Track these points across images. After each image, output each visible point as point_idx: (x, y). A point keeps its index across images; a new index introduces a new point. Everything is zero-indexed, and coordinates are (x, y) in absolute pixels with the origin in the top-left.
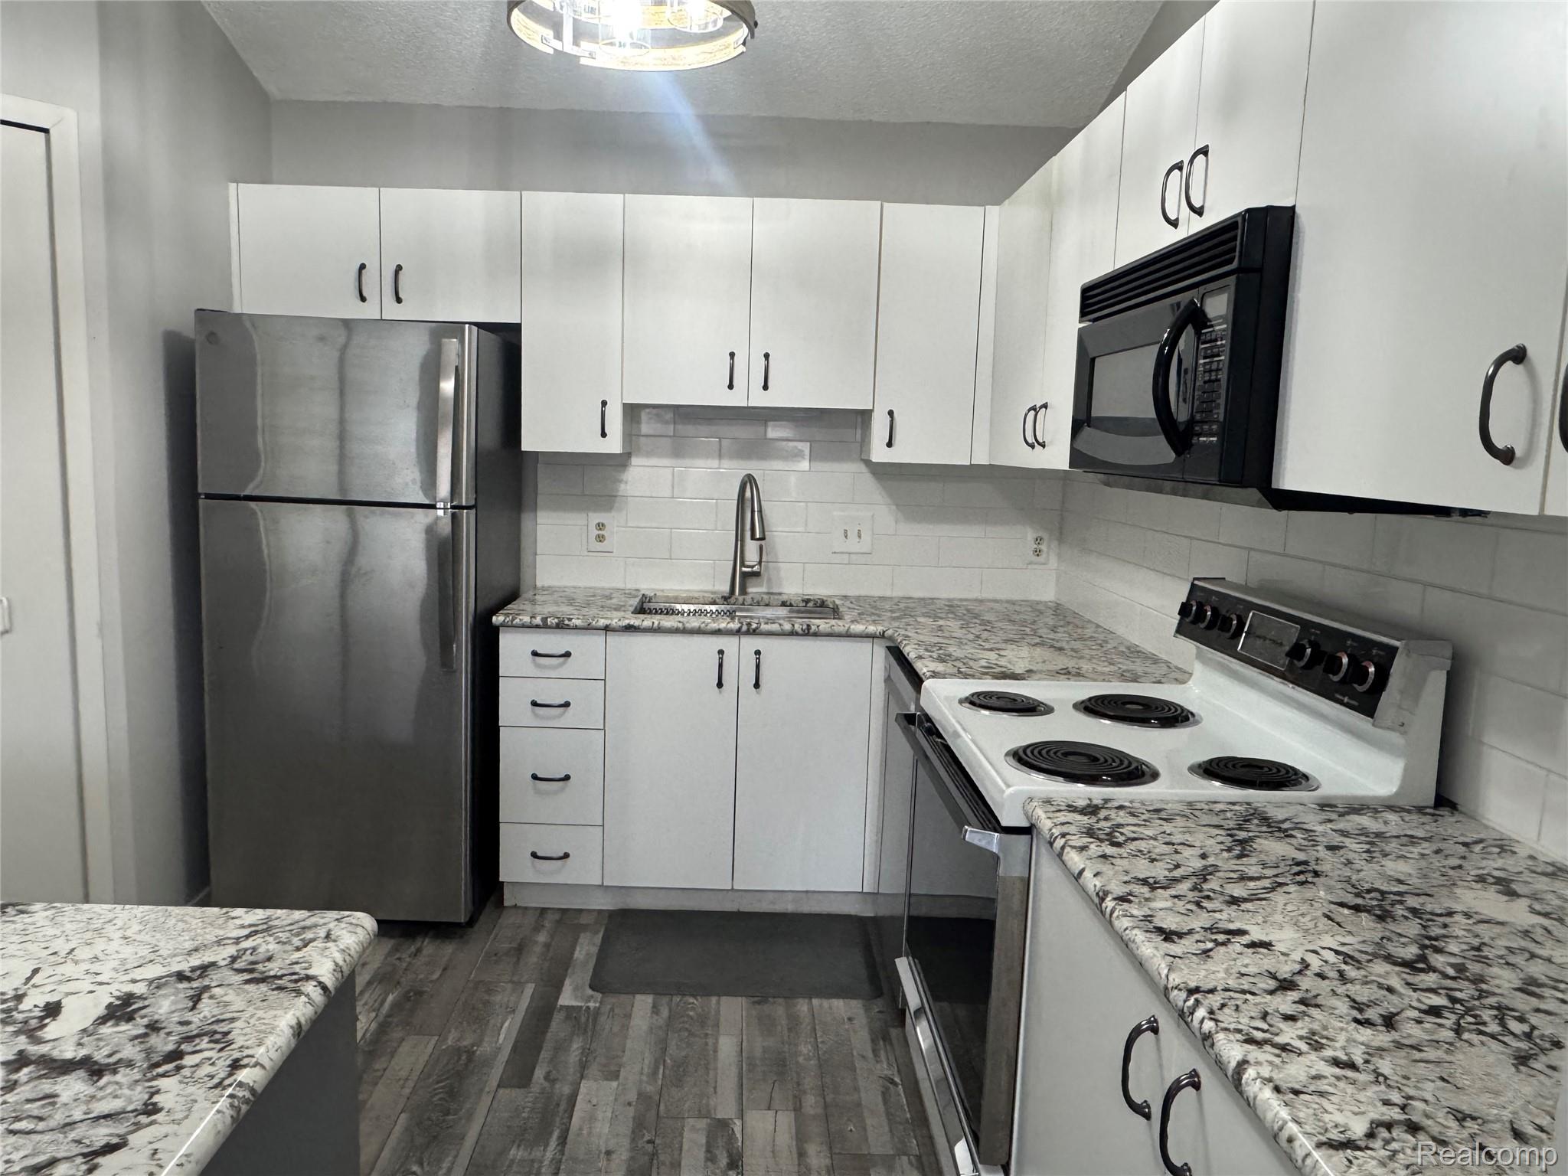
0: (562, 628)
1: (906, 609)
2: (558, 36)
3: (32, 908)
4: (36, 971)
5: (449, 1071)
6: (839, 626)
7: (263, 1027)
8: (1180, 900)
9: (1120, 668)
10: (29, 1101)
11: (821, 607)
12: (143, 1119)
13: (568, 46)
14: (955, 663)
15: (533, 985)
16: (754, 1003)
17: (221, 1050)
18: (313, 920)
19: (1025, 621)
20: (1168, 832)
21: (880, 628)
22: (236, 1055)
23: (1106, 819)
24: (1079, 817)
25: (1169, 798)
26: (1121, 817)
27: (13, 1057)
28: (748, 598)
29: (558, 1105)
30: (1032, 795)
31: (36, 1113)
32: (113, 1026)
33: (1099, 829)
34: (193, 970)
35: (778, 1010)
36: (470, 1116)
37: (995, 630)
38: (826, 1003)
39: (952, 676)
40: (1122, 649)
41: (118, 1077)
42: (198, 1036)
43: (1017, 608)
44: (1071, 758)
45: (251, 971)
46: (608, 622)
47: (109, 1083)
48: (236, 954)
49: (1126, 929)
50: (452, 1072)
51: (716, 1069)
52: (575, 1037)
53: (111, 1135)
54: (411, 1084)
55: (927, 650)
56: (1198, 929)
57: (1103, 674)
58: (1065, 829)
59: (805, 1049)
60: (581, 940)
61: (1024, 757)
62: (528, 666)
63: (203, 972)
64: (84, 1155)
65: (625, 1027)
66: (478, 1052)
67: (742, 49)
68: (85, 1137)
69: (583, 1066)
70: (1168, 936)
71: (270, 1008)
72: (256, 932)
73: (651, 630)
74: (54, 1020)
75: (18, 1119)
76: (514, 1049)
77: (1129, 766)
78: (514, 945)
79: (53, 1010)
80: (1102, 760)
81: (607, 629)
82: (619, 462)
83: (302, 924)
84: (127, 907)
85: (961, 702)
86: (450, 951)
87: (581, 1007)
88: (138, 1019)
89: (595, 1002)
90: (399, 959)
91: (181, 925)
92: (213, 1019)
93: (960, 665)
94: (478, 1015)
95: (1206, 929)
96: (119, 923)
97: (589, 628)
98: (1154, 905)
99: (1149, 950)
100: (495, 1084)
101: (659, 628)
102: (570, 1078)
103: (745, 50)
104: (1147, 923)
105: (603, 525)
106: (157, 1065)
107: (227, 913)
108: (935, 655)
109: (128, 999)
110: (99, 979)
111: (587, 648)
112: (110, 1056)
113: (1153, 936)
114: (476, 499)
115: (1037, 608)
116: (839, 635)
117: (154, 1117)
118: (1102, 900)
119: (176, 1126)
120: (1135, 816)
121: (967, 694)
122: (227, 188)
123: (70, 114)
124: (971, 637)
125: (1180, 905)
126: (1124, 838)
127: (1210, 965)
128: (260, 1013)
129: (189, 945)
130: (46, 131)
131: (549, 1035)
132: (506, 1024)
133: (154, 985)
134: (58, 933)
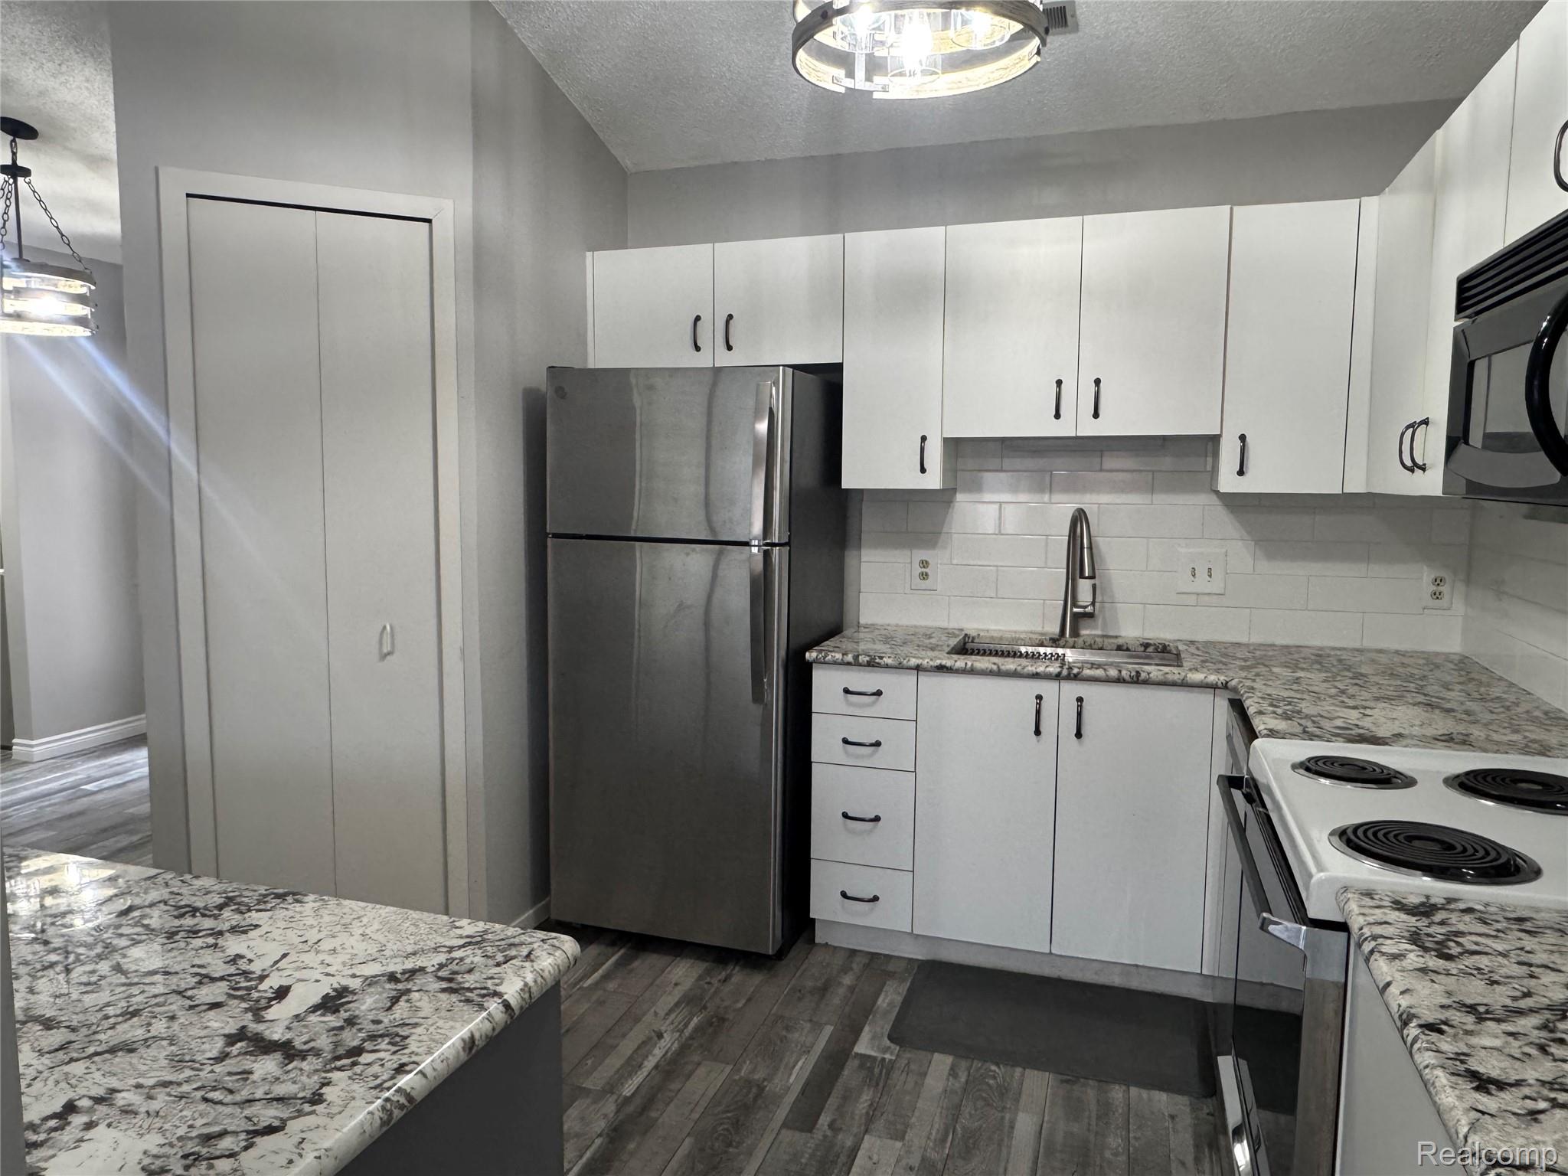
0: (873, 666)
1: (1259, 658)
2: (851, 74)
3: (306, 899)
4: (285, 956)
5: (737, 1102)
6: (1173, 673)
7: (438, 1036)
8: (1516, 1039)
9: (1525, 737)
10: (230, 1074)
11: (1164, 652)
12: (307, 1108)
13: (860, 83)
14: (1303, 722)
15: (832, 1028)
16: (1062, 1081)
17: (395, 1053)
18: (523, 938)
19: (1412, 675)
20: (1528, 948)
21: (1222, 678)
22: (405, 1059)
23: (1442, 923)
24: (1404, 917)
25: (1542, 905)
26: (1466, 923)
27: (236, 1031)
28: (1080, 641)
29: (838, 1157)
30: (1348, 884)
31: (230, 1085)
32: (321, 1015)
33: (1428, 935)
34: (404, 972)
35: (1090, 1093)
36: (750, 1153)
37: (1367, 685)
38: (1144, 1094)
39: (1293, 735)
40: (1537, 713)
41: (304, 1065)
42: (382, 1036)
43: (1406, 660)
44: (1416, 843)
45: (450, 980)
46: (919, 662)
47: (295, 1068)
48: (444, 961)
49: (1427, 1067)
50: (740, 1103)
51: (1009, 1147)
52: (866, 1088)
53: (276, 1118)
54: (700, 1110)
55: (1272, 705)
56: (1531, 1082)
57: (1498, 743)
58: (1378, 930)
59: (1114, 1141)
60: (886, 988)
61: (1353, 837)
62: (839, 703)
63: (410, 976)
64: (248, 1132)
65: (919, 1085)
66: (767, 1089)
67: (1037, 59)
68: (255, 1116)
69: (870, 1119)
70: (1483, 1083)
71: (453, 1019)
72: (470, 944)
73: (964, 671)
74: (279, 1002)
75: (214, 1089)
76: (803, 1092)
77: (1495, 860)
78: (819, 984)
79: (282, 993)
80: (1460, 848)
81: (918, 668)
82: (942, 498)
83: (512, 940)
84: (378, 906)
85: (1294, 767)
86: (757, 982)
87: (875, 1058)
88: (342, 1012)
89: (891, 1054)
90: (709, 983)
91: (412, 929)
92: (401, 1022)
93: (1309, 724)
94: (774, 1051)
95: (1543, 1083)
96: (365, 920)
97: (900, 667)
98: (1474, 1041)
99: (1450, 1099)
100: (780, 1123)
101: (972, 670)
102: (855, 1130)
103: (1039, 59)
104: (1458, 1063)
105: (927, 562)
106: (338, 1058)
107: (454, 921)
108: (1279, 711)
109: (343, 992)
110: (329, 970)
111: (898, 687)
112: (305, 1043)
113: (1460, 1080)
114: (789, 536)
115: (1432, 661)
116: (1174, 684)
117: (315, 1107)
118: (1406, 1024)
119: (329, 1119)
120: (1486, 923)
121: (1302, 757)
122: (584, 257)
123: (448, 205)
124: (1333, 691)
125: (1515, 1047)
126: (1459, 950)
127: (1535, 1132)
128: (440, 1023)
129: (410, 949)
130: (429, 221)
131: (840, 1080)
132: (800, 1064)
133: (368, 982)
134: (315, 924)
